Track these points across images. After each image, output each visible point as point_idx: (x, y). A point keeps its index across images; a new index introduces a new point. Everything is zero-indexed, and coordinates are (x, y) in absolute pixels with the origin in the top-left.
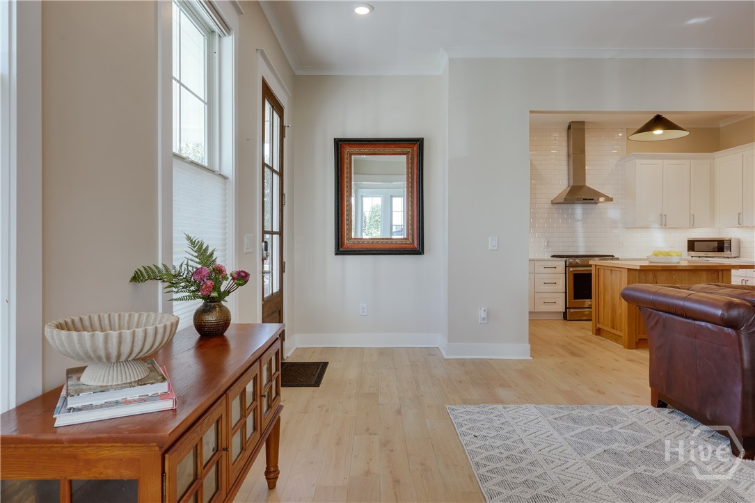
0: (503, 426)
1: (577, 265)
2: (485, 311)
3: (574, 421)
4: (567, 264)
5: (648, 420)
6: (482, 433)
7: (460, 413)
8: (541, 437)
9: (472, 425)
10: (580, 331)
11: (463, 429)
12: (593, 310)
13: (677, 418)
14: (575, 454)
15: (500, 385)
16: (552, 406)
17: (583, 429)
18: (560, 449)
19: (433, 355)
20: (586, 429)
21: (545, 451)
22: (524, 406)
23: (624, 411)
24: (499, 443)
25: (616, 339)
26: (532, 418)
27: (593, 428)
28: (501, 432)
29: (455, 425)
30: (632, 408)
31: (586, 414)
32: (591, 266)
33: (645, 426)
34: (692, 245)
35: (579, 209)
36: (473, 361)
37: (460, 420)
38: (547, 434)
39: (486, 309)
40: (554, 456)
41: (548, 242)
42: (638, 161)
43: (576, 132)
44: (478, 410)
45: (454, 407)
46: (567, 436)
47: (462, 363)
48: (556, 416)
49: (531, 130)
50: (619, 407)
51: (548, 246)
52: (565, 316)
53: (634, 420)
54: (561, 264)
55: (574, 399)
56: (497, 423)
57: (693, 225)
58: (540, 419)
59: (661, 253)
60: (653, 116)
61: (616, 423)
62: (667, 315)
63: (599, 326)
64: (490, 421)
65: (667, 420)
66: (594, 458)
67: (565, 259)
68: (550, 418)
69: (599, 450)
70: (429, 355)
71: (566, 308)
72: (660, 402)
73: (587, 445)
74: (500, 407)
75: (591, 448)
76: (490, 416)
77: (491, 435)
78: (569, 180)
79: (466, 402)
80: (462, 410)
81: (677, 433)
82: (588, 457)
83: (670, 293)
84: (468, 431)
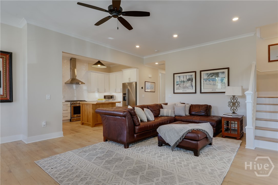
0: (62, 161)
1: (75, 104)
2: (45, 122)
3: (85, 152)
4: (71, 103)
5: (104, 146)
6: (54, 166)
7: (42, 162)
8: (76, 160)
9: (49, 165)
10: (76, 125)
11: (46, 167)
12: (81, 117)
13: (111, 143)
14: (89, 161)
15: (55, 148)
16: (76, 149)
17: (88, 153)
18: (84, 162)
19: (20, 144)
20: (89, 153)
21: (79, 164)
22: (67, 152)
23: (98, 145)
24: (62, 167)
25: (88, 125)
26: (71, 155)
27: (91, 152)
28: (62, 164)
29: (41, 167)
30: (99, 143)
31: (88, 149)
32: (80, 104)
33: (104, 147)
34: (105, 97)
35: (74, 86)
36: (40, 142)
37: (43, 165)
38: (78, 159)
39: (45, 121)
40: (83, 164)
41: (64, 96)
42: (92, 73)
43: (73, 62)
44: (49, 159)
45: (38, 161)
46: (85, 157)
47: (36, 144)
48: (79, 152)
49: (63, 59)
50: (96, 144)
51: (64, 98)
52: (71, 120)
53: (101, 147)
54: (69, 104)
55: (82, 146)
56: (59, 161)
57: (105, 92)
58: (74, 155)
59: (100, 99)
60: (98, 61)
61: (97, 149)
62: (108, 116)
63: (83, 122)
64: (56, 161)
65: (109, 144)
66: (94, 161)
67: (70, 102)
68: (77, 153)
69: (95, 158)
70: (17, 144)
71: (71, 118)
72: (106, 140)
73: (91, 158)
74: (58, 155)
75: (92, 158)
76: (55, 160)
77: (58, 166)
78: (71, 76)
79: (43, 158)
80: (42, 161)
81: (112, 147)
82: (93, 161)
83: (109, 110)
84: (48, 168)
